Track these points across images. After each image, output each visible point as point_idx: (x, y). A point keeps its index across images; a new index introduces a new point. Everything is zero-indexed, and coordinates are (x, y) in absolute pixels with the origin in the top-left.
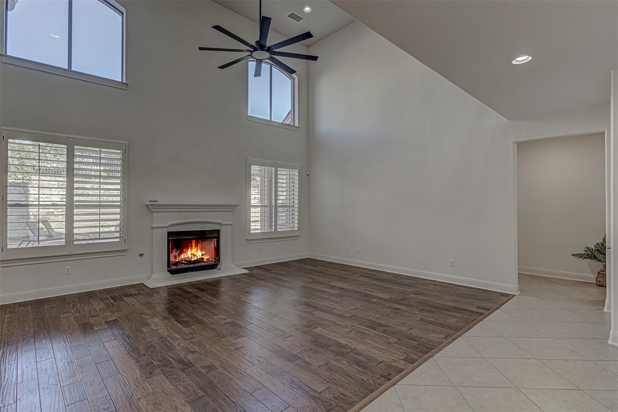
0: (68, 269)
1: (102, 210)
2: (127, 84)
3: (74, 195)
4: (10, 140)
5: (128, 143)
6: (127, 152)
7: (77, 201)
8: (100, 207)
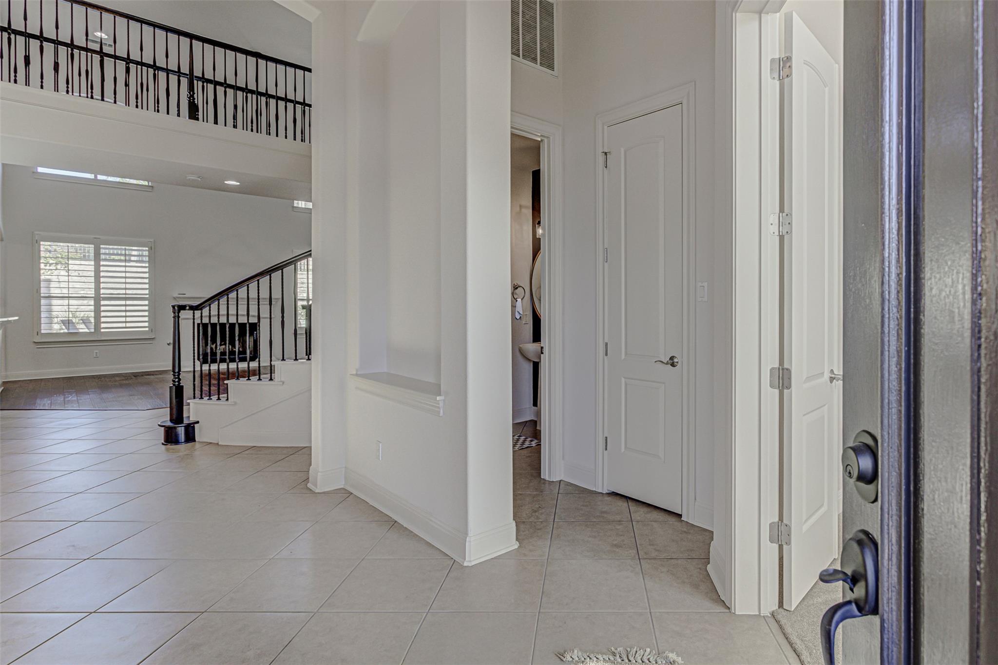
0: (96, 353)
1: (128, 302)
2: (152, 187)
3: (100, 283)
4: (42, 243)
5: (154, 241)
6: (153, 249)
7: (103, 294)
8: (126, 299)
